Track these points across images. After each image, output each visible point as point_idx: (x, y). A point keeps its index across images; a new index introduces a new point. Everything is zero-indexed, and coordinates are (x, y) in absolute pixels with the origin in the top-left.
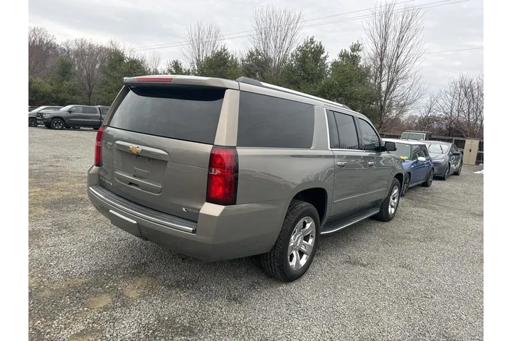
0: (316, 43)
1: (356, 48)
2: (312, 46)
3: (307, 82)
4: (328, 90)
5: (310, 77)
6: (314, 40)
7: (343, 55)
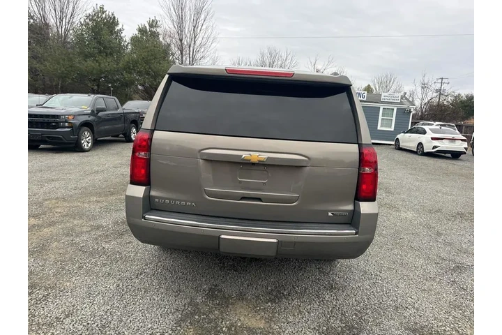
0: (107, 13)
1: (153, 24)
2: (104, 16)
3: (106, 56)
4: (134, 67)
5: (109, 51)
6: (105, 10)
7: (142, 31)
